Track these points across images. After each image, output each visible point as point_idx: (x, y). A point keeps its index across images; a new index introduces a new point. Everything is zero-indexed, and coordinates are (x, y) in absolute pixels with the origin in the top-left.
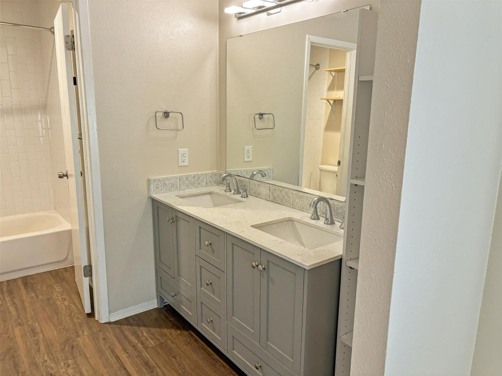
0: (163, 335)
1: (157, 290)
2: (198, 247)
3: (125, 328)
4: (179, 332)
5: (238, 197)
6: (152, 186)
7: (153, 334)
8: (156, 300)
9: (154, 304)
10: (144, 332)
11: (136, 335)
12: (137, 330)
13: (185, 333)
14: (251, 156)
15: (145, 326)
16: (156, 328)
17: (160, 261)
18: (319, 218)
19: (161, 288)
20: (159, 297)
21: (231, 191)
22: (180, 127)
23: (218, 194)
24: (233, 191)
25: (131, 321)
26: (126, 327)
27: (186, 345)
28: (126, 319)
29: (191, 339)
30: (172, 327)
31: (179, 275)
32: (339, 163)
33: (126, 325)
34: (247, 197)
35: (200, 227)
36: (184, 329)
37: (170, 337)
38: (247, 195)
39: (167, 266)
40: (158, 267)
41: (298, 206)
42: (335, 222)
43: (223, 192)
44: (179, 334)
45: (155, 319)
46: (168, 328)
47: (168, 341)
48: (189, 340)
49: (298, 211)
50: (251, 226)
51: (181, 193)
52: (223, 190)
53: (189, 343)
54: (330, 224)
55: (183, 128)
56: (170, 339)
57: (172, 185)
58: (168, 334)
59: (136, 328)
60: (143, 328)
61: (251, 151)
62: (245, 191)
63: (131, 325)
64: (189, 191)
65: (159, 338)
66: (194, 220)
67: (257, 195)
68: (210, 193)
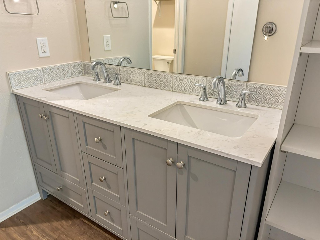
0: (54, 230)
1: (38, 184)
2: (84, 143)
3: (12, 230)
4: (70, 222)
5: (111, 85)
6: (13, 82)
7: (43, 231)
8: (38, 193)
9: (37, 197)
10: (33, 231)
11: (25, 236)
12: (25, 229)
13: (77, 221)
14: (110, 45)
15: (33, 223)
16: (46, 223)
17: (37, 158)
18: (208, 99)
19: (43, 182)
20: (41, 191)
21: (100, 80)
22: (35, 11)
23: (88, 84)
24: (102, 80)
25: (15, 219)
26: (12, 228)
27: (82, 235)
28: (11, 219)
29: (84, 227)
30: (63, 219)
31: (62, 170)
32: (175, 51)
33: (12, 226)
34: (120, 84)
35: (84, 123)
36: (75, 217)
37: (63, 230)
38: (120, 82)
39: (47, 162)
40: (35, 163)
41: (179, 88)
42: (228, 102)
43: (92, 82)
44: (71, 225)
45: (42, 212)
46: (57, 220)
47: (62, 236)
48: (83, 229)
49: (179, 94)
50: (149, 116)
51: (48, 86)
52: (92, 80)
53: (84, 233)
54: (224, 104)
55: (39, 12)
56: (63, 232)
57: (36, 79)
58: (60, 227)
59: (23, 228)
60: (31, 227)
61: (110, 41)
62: (116, 78)
63: (17, 225)
64: (56, 84)
65: (51, 233)
66: (75, 115)
67: (129, 82)
68: (78, 84)
